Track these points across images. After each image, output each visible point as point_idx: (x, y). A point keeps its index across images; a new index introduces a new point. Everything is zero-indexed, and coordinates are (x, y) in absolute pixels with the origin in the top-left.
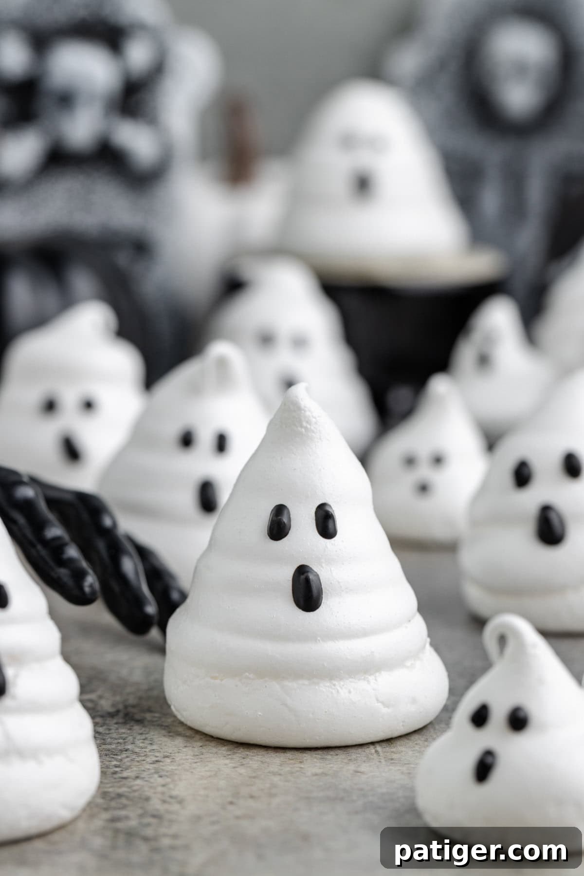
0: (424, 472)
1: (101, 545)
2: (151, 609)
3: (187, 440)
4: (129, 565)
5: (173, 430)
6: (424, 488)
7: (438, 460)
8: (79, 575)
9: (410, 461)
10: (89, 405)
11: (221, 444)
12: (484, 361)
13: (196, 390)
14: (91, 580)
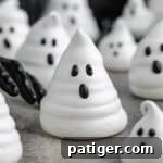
0: (116, 48)
1: (19, 76)
2: (35, 96)
3: (43, 42)
4: (28, 83)
5: (39, 39)
6: (116, 54)
7: (120, 45)
8: (13, 87)
9: (111, 46)
10: (12, 30)
11: (54, 43)
12: (133, 12)
13: (45, 26)
14: (17, 89)
